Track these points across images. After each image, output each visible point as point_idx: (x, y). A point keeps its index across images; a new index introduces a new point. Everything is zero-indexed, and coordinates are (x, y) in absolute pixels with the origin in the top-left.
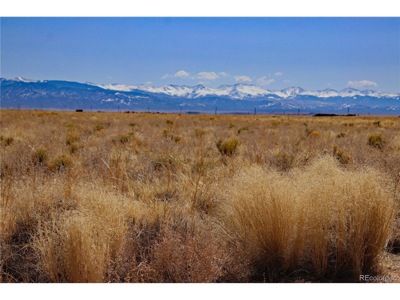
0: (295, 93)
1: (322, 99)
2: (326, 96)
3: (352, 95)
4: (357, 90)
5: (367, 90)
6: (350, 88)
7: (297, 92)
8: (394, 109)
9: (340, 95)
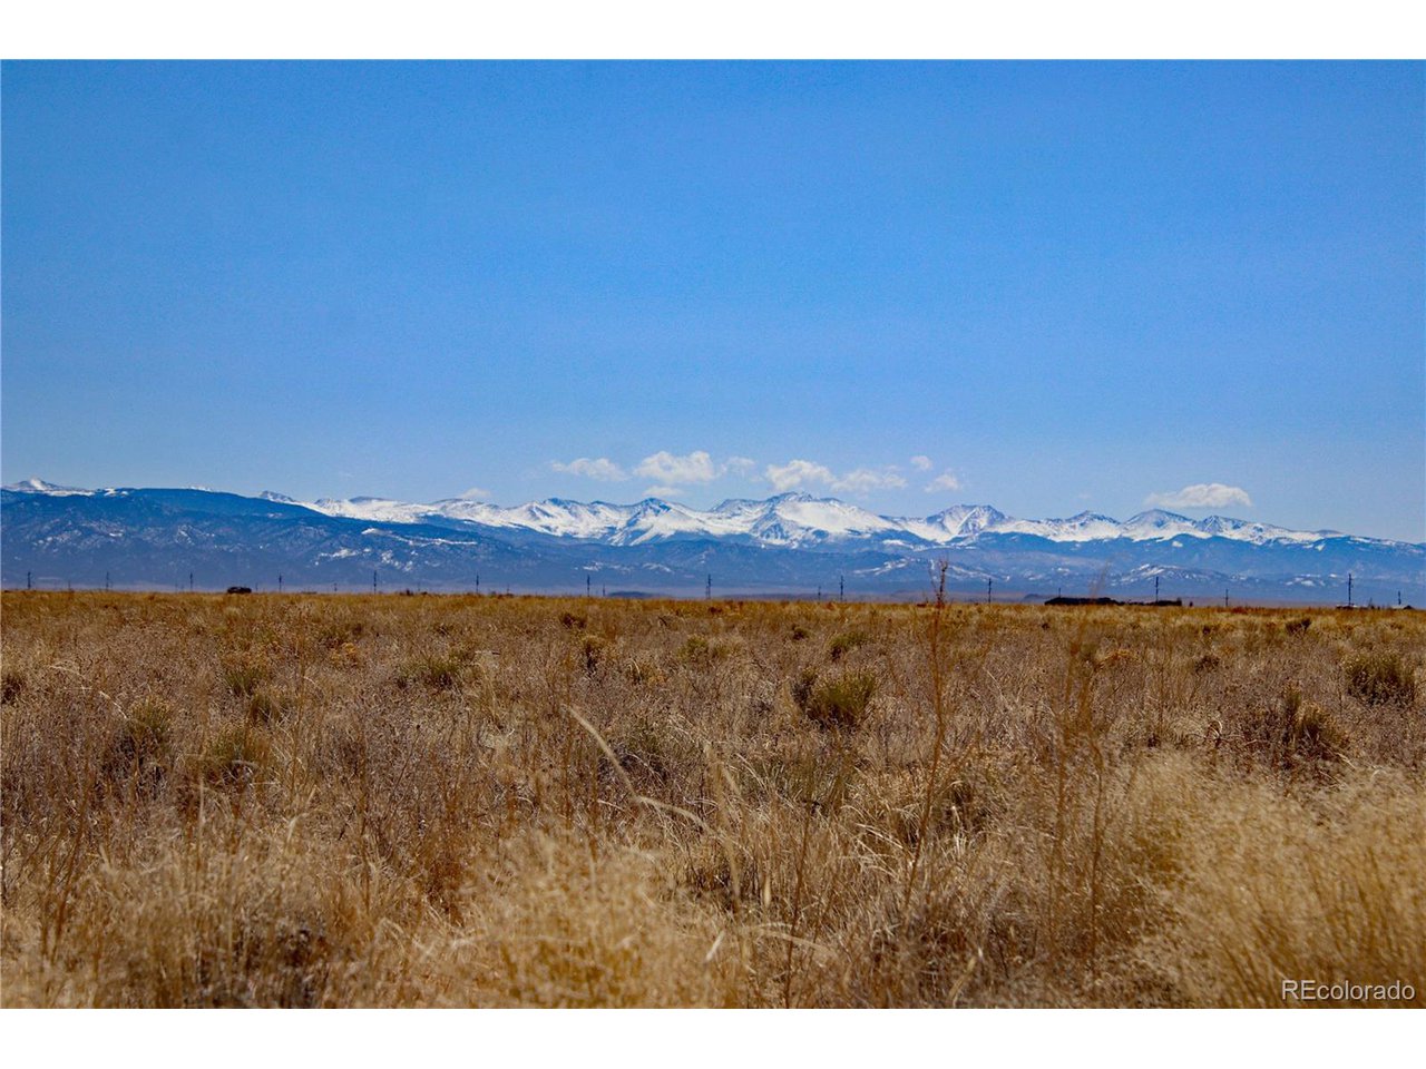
0: (974, 526)
1: (1067, 548)
2: (1082, 536)
3: (1168, 534)
4: (1185, 519)
5: (1217, 517)
6: (1161, 512)
7: (983, 522)
8: (1309, 583)
9: (1126, 535)
